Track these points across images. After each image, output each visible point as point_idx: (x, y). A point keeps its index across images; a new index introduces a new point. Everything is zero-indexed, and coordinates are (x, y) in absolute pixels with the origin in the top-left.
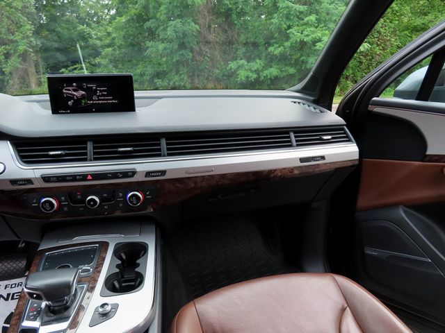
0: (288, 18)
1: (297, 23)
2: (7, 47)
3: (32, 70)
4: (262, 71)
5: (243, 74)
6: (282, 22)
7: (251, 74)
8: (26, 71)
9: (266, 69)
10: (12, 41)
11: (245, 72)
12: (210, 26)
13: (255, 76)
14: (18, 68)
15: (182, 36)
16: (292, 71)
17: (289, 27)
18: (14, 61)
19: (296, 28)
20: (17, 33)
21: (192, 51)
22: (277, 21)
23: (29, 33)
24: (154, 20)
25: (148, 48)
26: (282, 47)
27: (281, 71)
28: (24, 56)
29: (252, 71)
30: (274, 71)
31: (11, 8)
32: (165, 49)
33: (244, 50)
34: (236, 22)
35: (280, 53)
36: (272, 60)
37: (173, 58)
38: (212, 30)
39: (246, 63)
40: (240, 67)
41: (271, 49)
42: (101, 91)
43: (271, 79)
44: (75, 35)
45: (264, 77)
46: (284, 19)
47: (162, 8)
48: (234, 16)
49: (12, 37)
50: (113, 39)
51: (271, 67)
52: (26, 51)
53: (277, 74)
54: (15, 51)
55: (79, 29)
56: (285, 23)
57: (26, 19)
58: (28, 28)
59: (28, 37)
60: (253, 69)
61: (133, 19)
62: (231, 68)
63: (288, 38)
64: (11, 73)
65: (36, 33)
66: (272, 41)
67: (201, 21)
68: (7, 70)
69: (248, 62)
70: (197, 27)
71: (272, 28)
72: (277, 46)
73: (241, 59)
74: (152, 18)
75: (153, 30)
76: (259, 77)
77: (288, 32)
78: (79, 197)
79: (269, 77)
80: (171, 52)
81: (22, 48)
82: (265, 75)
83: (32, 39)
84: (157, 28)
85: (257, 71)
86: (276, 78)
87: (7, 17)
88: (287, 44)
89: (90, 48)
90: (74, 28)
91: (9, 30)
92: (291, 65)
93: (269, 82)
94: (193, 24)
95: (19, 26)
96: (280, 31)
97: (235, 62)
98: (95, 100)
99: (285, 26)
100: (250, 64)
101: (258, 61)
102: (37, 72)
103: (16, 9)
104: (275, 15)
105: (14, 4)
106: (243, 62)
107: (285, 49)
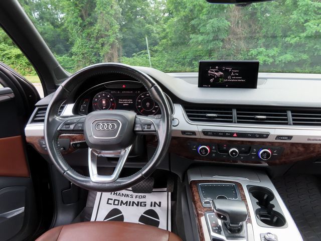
0: (306, 13)
1: (314, 17)
2: (104, 39)
3: (116, 54)
4: (278, 56)
5: (261, 59)
6: (300, 18)
7: (268, 59)
8: (112, 54)
9: (281, 55)
10: (106, 36)
11: (263, 57)
12: (238, 23)
13: (271, 60)
14: (108, 53)
15: (217, 30)
16: (305, 57)
17: (306, 21)
18: (107, 48)
19: (312, 21)
20: (110, 31)
21: (223, 41)
22: (295, 16)
23: (117, 30)
24: (197, 19)
25: (191, 39)
26: (298, 38)
27: (295, 57)
28: (112, 45)
29: (269, 57)
30: (288, 57)
31: (108, 14)
32: (203, 40)
33: (264, 40)
34: (260, 19)
35: (296, 42)
36: (287, 47)
37: (208, 46)
38: (240, 25)
39: (265, 50)
40: (260, 53)
41: (288, 39)
42: (234, 73)
43: (285, 63)
44: (143, 30)
45: (280, 61)
46: (303, 15)
47: (204, 10)
48: (259, 14)
49: (107, 33)
50: (167, 33)
51: (286, 53)
52: (114, 41)
53: (291, 59)
54: (108, 42)
55: (146, 26)
56: (303, 18)
57: (116, 21)
58: (117, 27)
59: (116, 33)
60: (270, 55)
61: (182, 19)
62: (252, 54)
63: (304, 29)
64: (104, 56)
65: (121, 30)
66: (289, 33)
67: (232, 19)
68: (102, 54)
69: (266, 50)
70: (229, 23)
71: (291, 22)
72: (293, 36)
73: (261, 47)
74: (196, 18)
75: (196, 26)
76: (275, 61)
77: (305, 25)
78: (225, 148)
79: (284, 61)
80: (207, 42)
81: (112, 40)
82: (280, 60)
83: (118, 34)
84: (198, 25)
85: (273, 57)
86: (290, 62)
87: (106, 20)
88: (303, 35)
89: (152, 39)
90: (143, 26)
91: (106, 28)
92: (304, 52)
93: (283, 65)
94: (226, 21)
95: (111, 25)
96: (297, 24)
97: (255, 50)
98: (229, 79)
99: (302, 20)
100: (268, 51)
101: (275, 48)
102: (118, 55)
103: (111, 15)
104: (295, 12)
105: (110, 12)
106: (263, 49)
107: (300, 38)
